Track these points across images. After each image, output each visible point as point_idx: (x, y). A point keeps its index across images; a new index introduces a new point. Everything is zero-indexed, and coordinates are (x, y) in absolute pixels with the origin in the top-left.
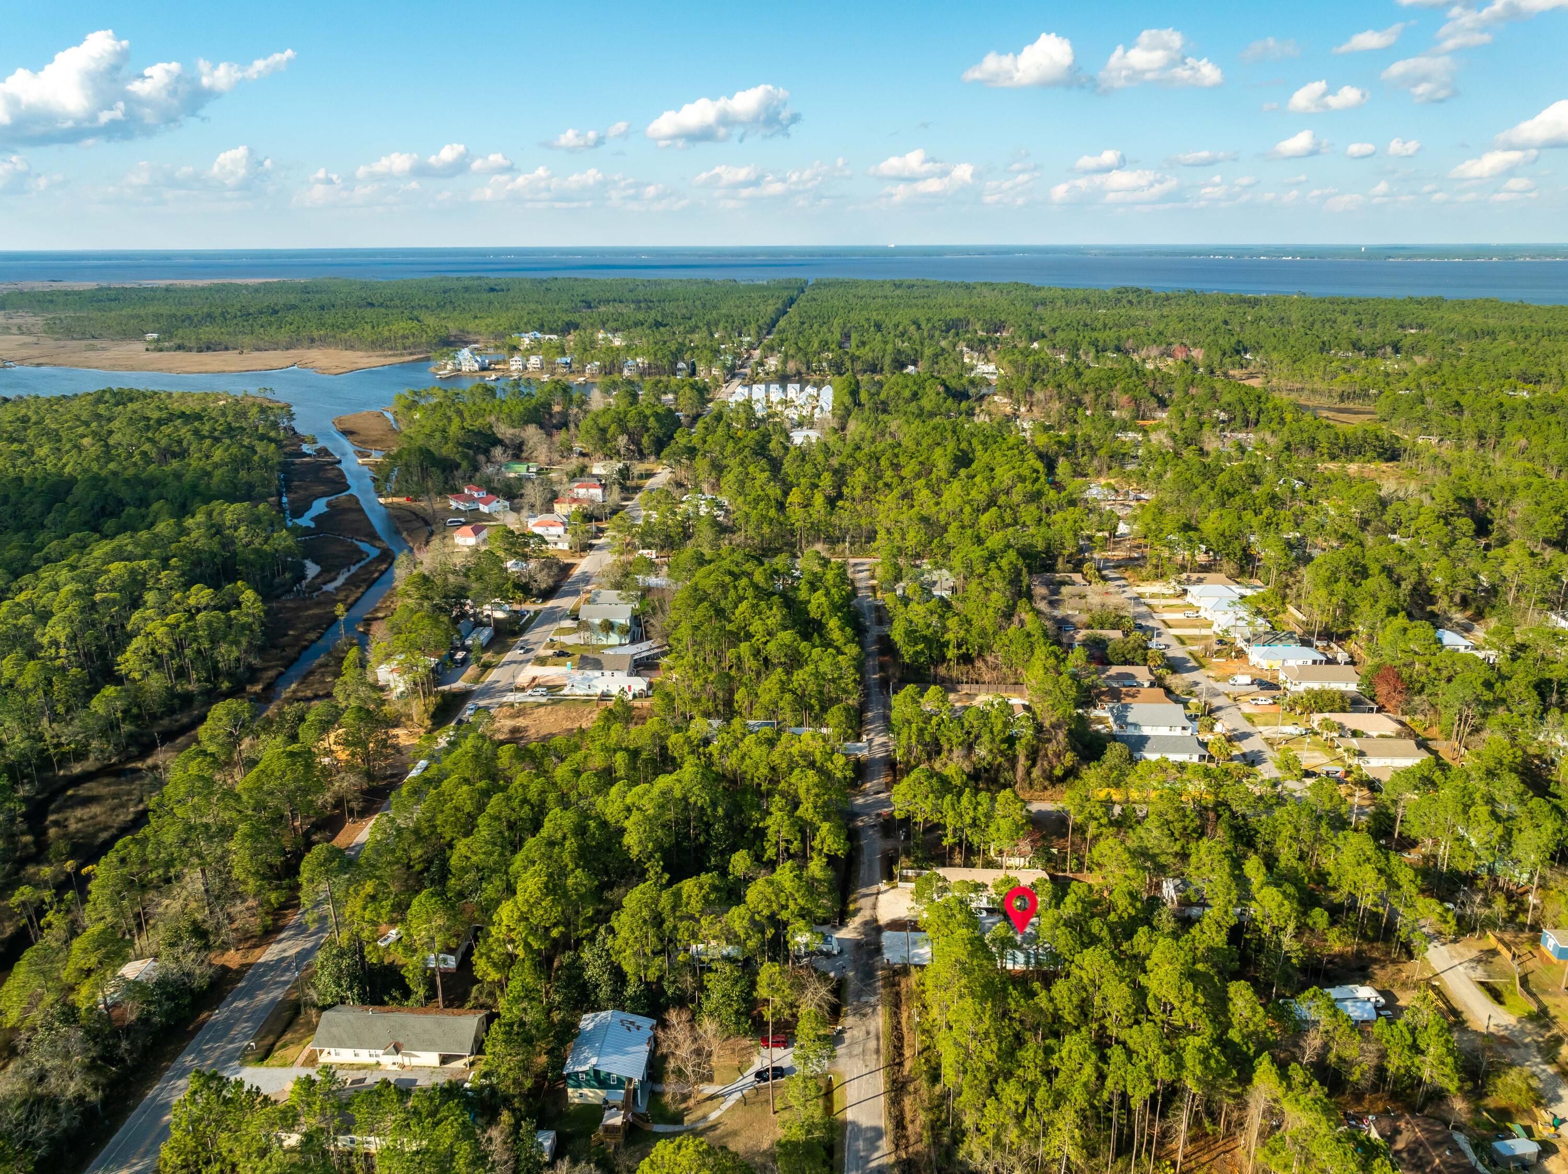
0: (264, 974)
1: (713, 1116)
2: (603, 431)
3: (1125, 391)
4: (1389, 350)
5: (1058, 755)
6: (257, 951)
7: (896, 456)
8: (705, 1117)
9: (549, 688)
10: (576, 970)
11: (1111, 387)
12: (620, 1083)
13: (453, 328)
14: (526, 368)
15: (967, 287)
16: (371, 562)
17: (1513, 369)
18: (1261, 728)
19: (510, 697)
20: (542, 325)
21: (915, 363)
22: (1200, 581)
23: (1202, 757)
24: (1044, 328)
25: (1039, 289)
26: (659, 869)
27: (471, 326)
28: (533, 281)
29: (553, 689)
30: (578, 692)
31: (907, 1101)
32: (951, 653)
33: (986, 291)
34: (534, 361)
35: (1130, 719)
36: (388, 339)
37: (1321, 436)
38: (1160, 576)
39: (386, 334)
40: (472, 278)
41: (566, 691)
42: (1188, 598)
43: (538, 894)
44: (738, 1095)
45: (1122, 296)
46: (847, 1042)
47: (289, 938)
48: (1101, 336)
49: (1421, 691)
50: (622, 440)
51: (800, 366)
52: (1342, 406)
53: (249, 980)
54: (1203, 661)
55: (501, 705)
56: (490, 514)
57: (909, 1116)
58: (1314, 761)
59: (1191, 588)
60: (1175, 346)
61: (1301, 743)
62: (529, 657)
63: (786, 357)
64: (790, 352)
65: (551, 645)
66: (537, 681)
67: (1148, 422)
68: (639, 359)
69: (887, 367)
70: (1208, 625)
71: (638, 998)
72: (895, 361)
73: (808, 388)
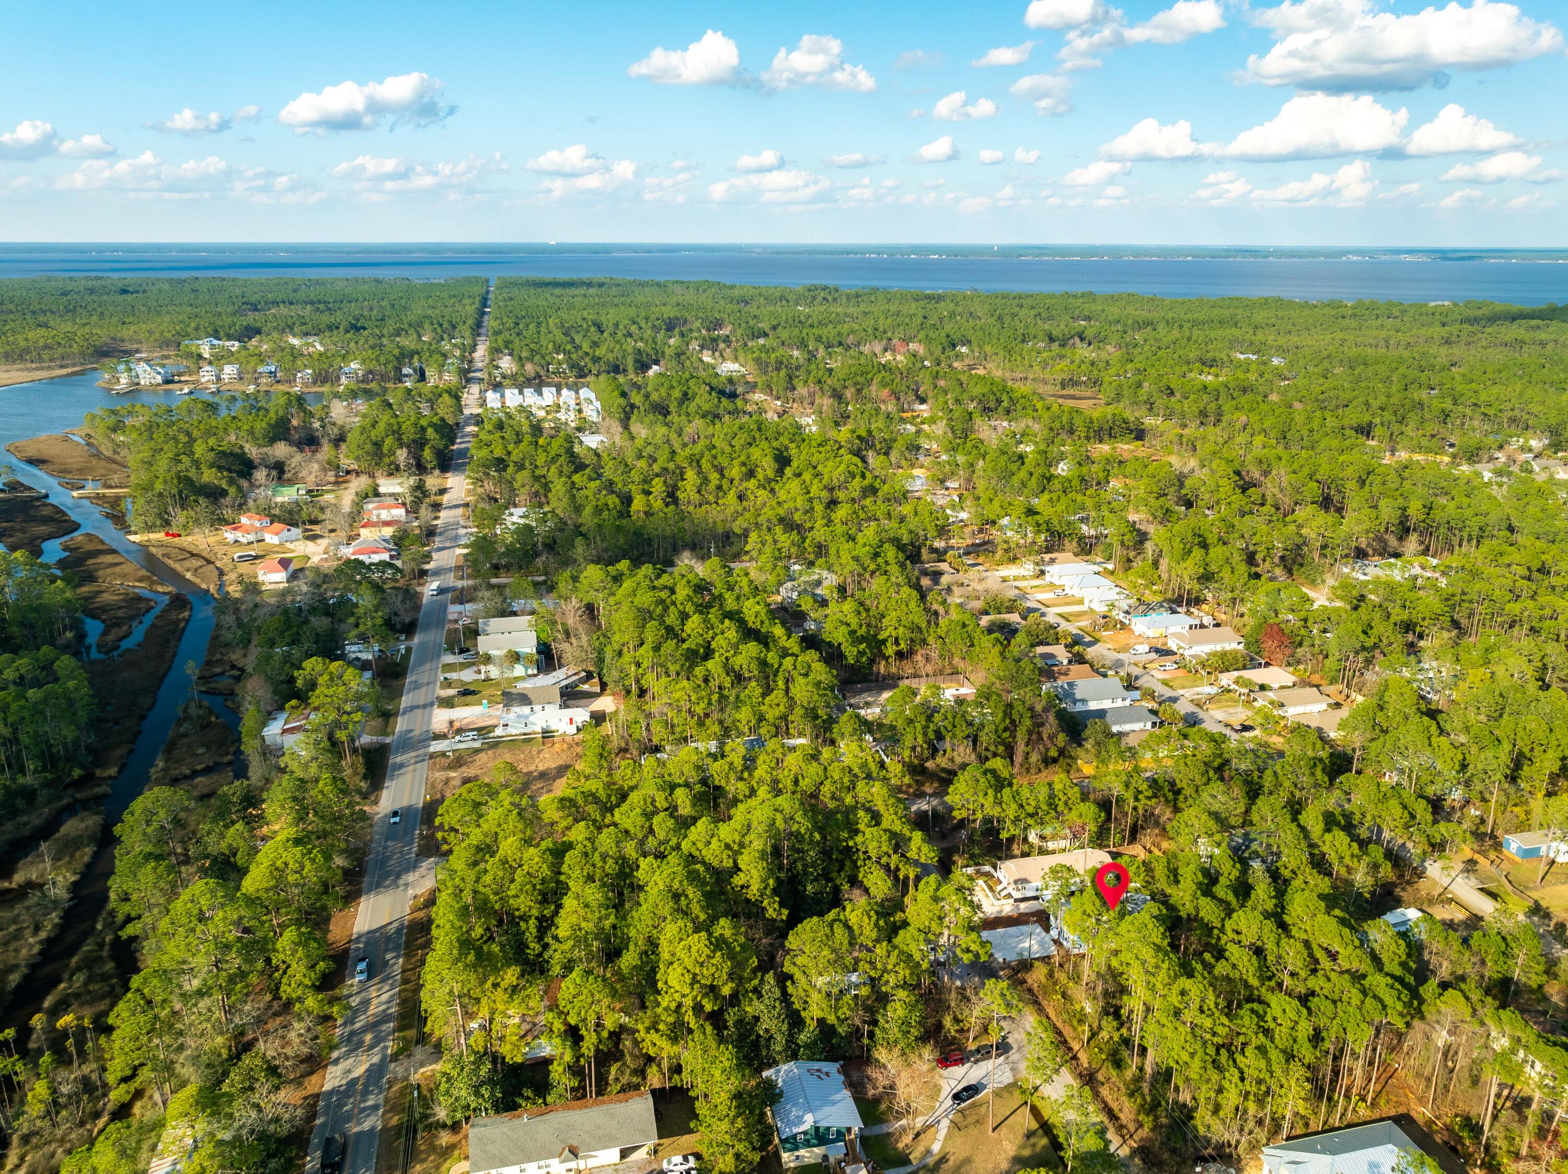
0: (340, 1105)
1: (936, 1148)
2: (378, 445)
3: (884, 384)
4: (1077, 340)
5: (1051, 737)
6: (314, 1078)
7: (715, 457)
8: (928, 1152)
9: (479, 729)
10: (747, 1026)
11: (869, 382)
12: (840, 1135)
13: (103, 333)
14: (219, 379)
15: (658, 285)
16: (164, 611)
17: (1192, 356)
18: (1181, 692)
19: (437, 746)
20: (216, 331)
21: (657, 362)
22: (1053, 561)
23: (1154, 724)
24: (765, 325)
25: (732, 287)
26: (776, 906)
27: (126, 333)
28: (171, 281)
29: (483, 731)
30: (514, 732)
31: (1104, 1091)
32: (890, 650)
33: (678, 290)
34: (229, 371)
35: (1078, 696)
36: (27, 351)
37: (1078, 421)
38: (1014, 560)
39: (23, 344)
40: (87, 278)
41: (499, 732)
42: (1048, 577)
43: (708, 952)
44: (945, 1123)
45: (812, 294)
46: (1015, 1046)
47: (347, 1055)
48: (824, 332)
49: (1300, 644)
50: (402, 455)
51: (538, 369)
52: (1064, 392)
53: (326, 1114)
54: (1095, 634)
55: (432, 756)
56: (281, 544)
57: (1114, 1106)
58: (1240, 715)
59: (1047, 568)
60: (895, 341)
61: (1219, 701)
62: (429, 700)
63: (520, 359)
64: (524, 354)
65: (448, 683)
66: (457, 725)
67: (909, 414)
68: (354, 365)
69: (630, 368)
70: (1081, 602)
71: (814, 1043)
72: (636, 361)
73: (565, 392)
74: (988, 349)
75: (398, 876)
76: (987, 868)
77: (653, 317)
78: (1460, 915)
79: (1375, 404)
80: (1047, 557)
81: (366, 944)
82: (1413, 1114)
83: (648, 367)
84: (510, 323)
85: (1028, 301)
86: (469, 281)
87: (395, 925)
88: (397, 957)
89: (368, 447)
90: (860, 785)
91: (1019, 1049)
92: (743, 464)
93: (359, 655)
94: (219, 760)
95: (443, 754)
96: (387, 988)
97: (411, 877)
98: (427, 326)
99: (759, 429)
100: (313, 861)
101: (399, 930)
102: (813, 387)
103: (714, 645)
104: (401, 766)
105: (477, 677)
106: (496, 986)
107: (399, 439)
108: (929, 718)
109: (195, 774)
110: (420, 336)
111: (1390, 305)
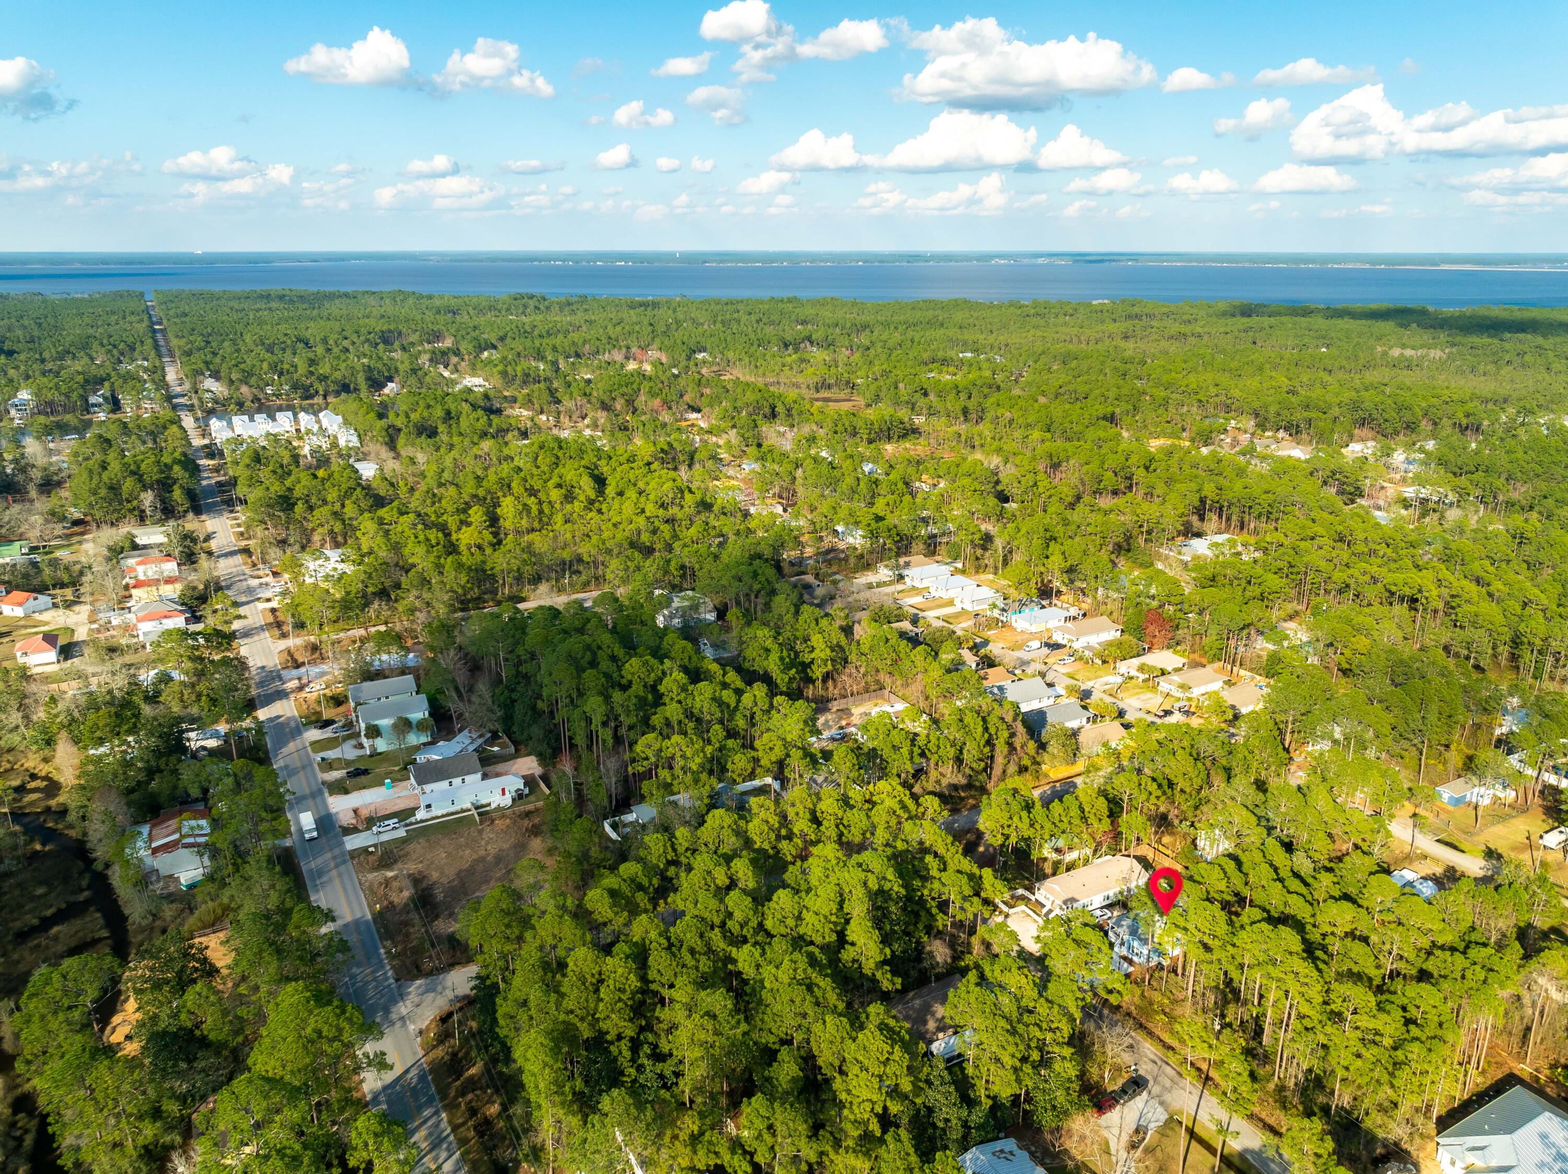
2: (114, 488)
3: (652, 394)
4: (808, 344)
9: (396, 816)
15: (346, 295)
19: (352, 842)
21: (390, 379)
22: (907, 564)
23: (1088, 720)
24: (493, 338)
25: (430, 297)
29: (404, 815)
30: (439, 813)
32: (817, 672)
33: (373, 301)
38: (868, 566)
41: (421, 815)
42: (908, 581)
45: (521, 301)
46: (1149, 1077)
48: (558, 340)
49: (1178, 627)
50: (148, 499)
54: (983, 635)
55: (354, 854)
56: (27, 617)
57: (1271, 1121)
58: (1154, 702)
59: (905, 572)
60: (634, 350)
61: (1127, 689)
62: (314, 788)
63: (231, 382)
64: (234, 376)
65: (327, 765)
66: (364, 813)
67: (684, 424)
68: (24, 395)
69: (363, 386)
70: (951, 603)
71: (987, 1122)
72: (368, 379)
73: (302, 415)
74: (730, 355)
75: (387, 1011)
76: (1021, 891)
77: (363, 331)
78: (1439, 870)
79: (1111, 394)
80: (902, 561)
81: (388, 1102)
82: (1516, 1072)
83: (382, 386)
84: (199, 341)
85: (741, 307)
86: (120, 295)
87: (414, 1072)
88: (437, 1113)
89: (103, 492)
90: (908, 826)
91: (1155, 1080)
92: (559, 486)
93: (204, 743)
94: (72, 899)
95: (365, 850)
96: (444, 1155)
97: (403, 1008)
98: (95, 345)
99: (560, 448)
100: (350, 1020)
101: (422, 1077)
102: (581, 400)
103: (662, 689)
104: (320, 873)
105: (360, 752)
106: (675, 1137)
107: (140, 479)
108: (913, 741)
109: (46, 924)
110: (92, 359)
111: (1061, 304)
